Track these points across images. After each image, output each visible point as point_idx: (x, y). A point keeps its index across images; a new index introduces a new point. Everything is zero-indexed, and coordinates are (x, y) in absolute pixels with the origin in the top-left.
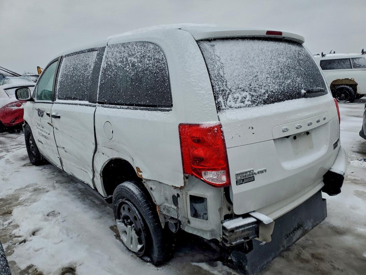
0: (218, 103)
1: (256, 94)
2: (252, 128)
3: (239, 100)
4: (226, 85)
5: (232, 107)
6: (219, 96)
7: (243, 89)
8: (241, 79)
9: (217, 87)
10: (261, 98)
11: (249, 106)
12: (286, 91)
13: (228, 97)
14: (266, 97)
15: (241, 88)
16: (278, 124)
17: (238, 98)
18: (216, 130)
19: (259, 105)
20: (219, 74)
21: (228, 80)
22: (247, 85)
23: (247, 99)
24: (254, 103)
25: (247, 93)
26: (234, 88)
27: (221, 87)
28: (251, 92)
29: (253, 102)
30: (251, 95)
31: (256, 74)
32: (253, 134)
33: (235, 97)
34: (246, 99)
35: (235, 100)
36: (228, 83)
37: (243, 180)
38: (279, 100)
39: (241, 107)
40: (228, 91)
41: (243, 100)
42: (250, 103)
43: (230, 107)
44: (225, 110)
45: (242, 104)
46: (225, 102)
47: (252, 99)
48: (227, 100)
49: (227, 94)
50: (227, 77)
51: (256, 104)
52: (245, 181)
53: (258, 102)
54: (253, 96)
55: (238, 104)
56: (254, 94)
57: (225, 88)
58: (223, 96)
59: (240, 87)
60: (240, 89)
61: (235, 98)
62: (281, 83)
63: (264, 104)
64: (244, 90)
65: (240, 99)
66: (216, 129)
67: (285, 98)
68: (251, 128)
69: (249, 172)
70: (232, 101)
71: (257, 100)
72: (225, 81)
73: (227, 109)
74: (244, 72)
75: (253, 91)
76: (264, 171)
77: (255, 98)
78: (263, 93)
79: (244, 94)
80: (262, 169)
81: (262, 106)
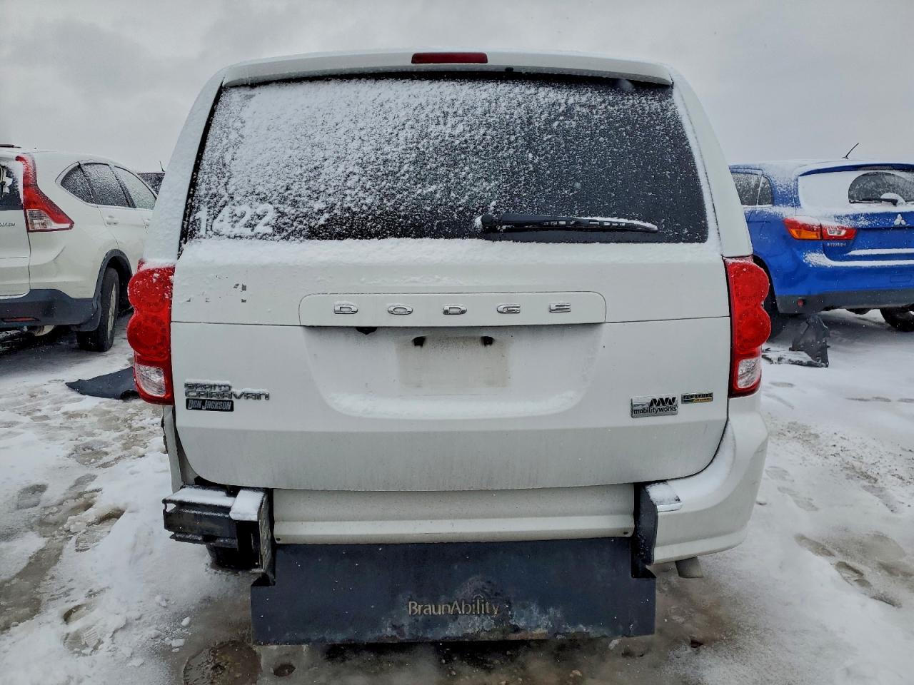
0: (194, 221)
1: (293, 211)
2: (244, 288)
3: (244, 221)
4: (226, 184)
5: (220, 233)
6: (202, 206)
7: (264, 196)
8: (270, 172)
9: (204, 186)
10: (305, 222)
11: (263, 237)
12: (402, 214)
13: (220, 211)
14: (322, 222)
15: (258, 194)
16: (323, 291)
17: (242, 216)
18: (155, 278)
19: (292, 238)
20: (221, 160)
21: (235, 173)
22: (279, 188)
23: (265, 220)
24: (282, 230)
25: (270, 207)
26: (243, 192)
27: (213, 187)
28: (280, 206)
29: (278, 229)
30: (280, 212)
31: (317, 164)
32: (243, 301)
33: (236, 212)
34: (261, 219)
35: (235, 219)
36: (232, 181)
37: (203, 402)
38: (364, 234)
39: (241, 237)
40: (226, 198)
41: (253, 222)
42: (269, 230)
43: (217, 234)
44: (201, 239)
45: (248, 231)
46: (210, 221)
47: (279, 221)
48: (215, 218)
49: (221, 202)
50: (235, 167)
51: (285, 234)
52: (208, 404)
53: (292, 232)
54: (283, 214)
55: (239, 229)
56: (289, 210)
57: (222, 191)
58: (209, 208)
59: (257, 191)
60: (256, 197)
61: (235, 215)
62: (394, 192)
63: (309, 237)
64: (264, 198)
65: (247, 217)
66: (156, 275)
67: (388, 232)
68: (240, 287)
69: (220, 386)
70: (227, 219)
71: (292, 225)
72: (227, 174)
73: (207, 237)
74: (286, 157)
75: (290, 203)
76: (263, 397)
77: (288, 221)
78: (316, 210)
79: (261, 208)
80: (256, 391)
81: (301, 241)
